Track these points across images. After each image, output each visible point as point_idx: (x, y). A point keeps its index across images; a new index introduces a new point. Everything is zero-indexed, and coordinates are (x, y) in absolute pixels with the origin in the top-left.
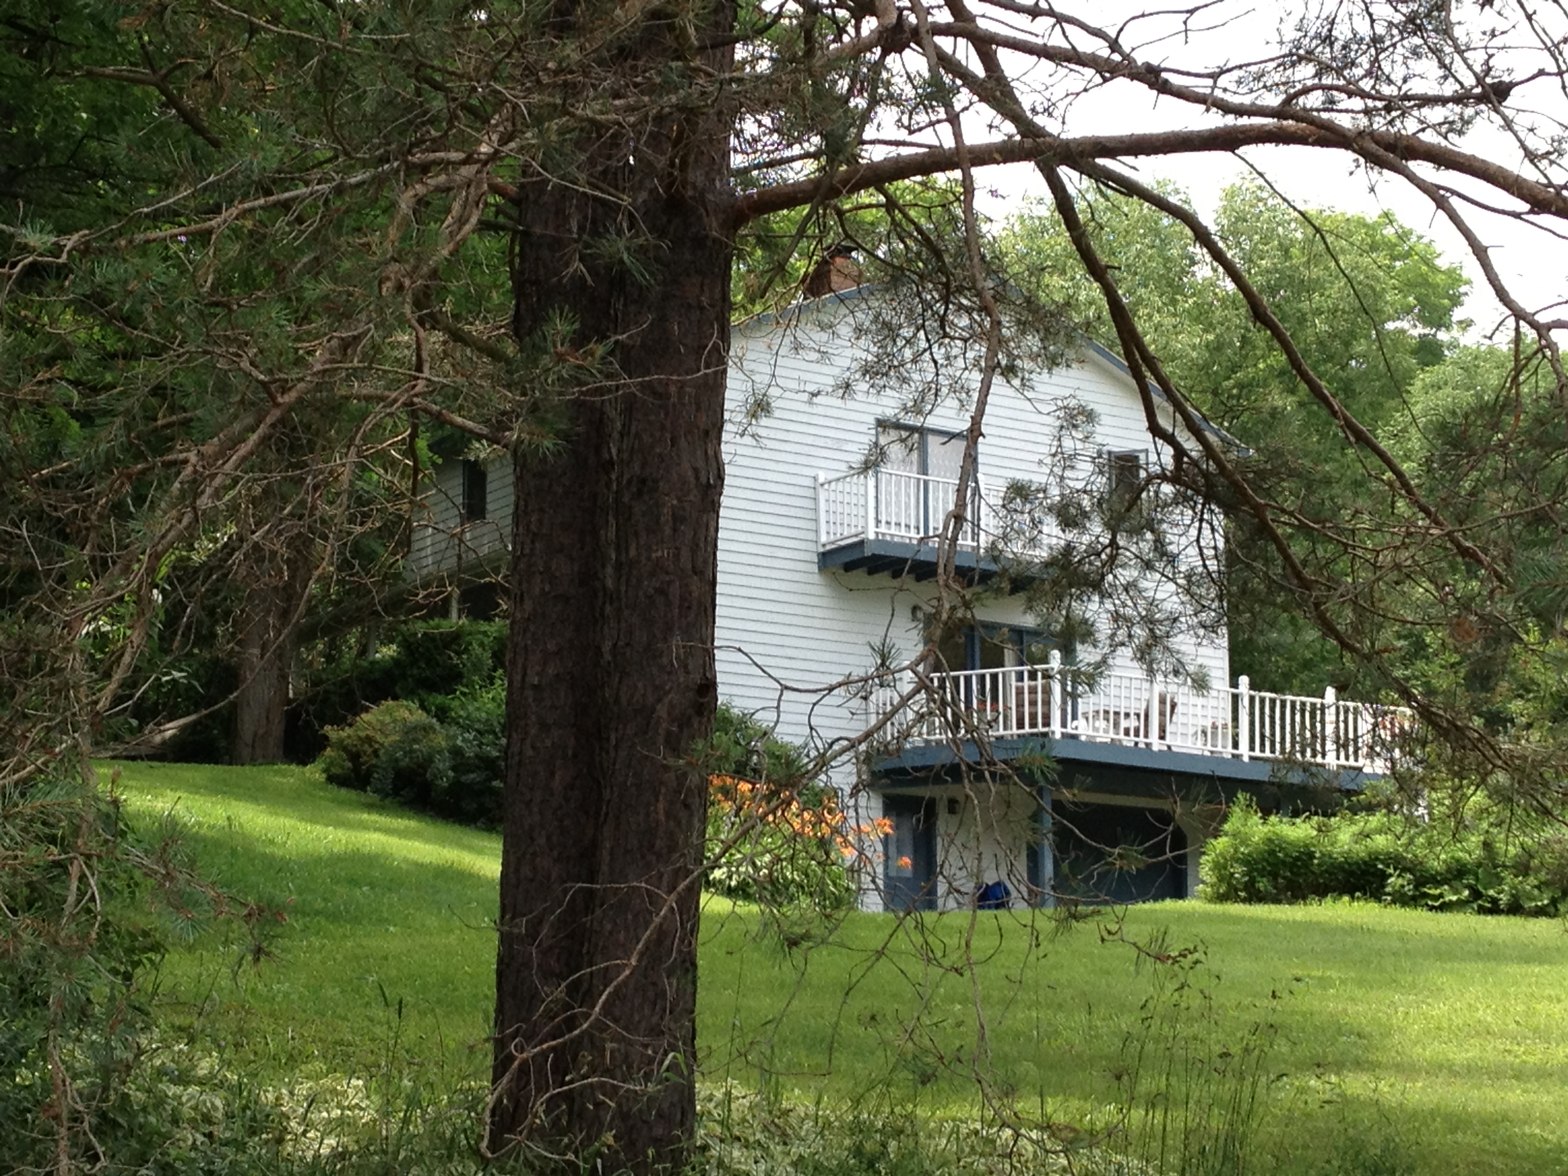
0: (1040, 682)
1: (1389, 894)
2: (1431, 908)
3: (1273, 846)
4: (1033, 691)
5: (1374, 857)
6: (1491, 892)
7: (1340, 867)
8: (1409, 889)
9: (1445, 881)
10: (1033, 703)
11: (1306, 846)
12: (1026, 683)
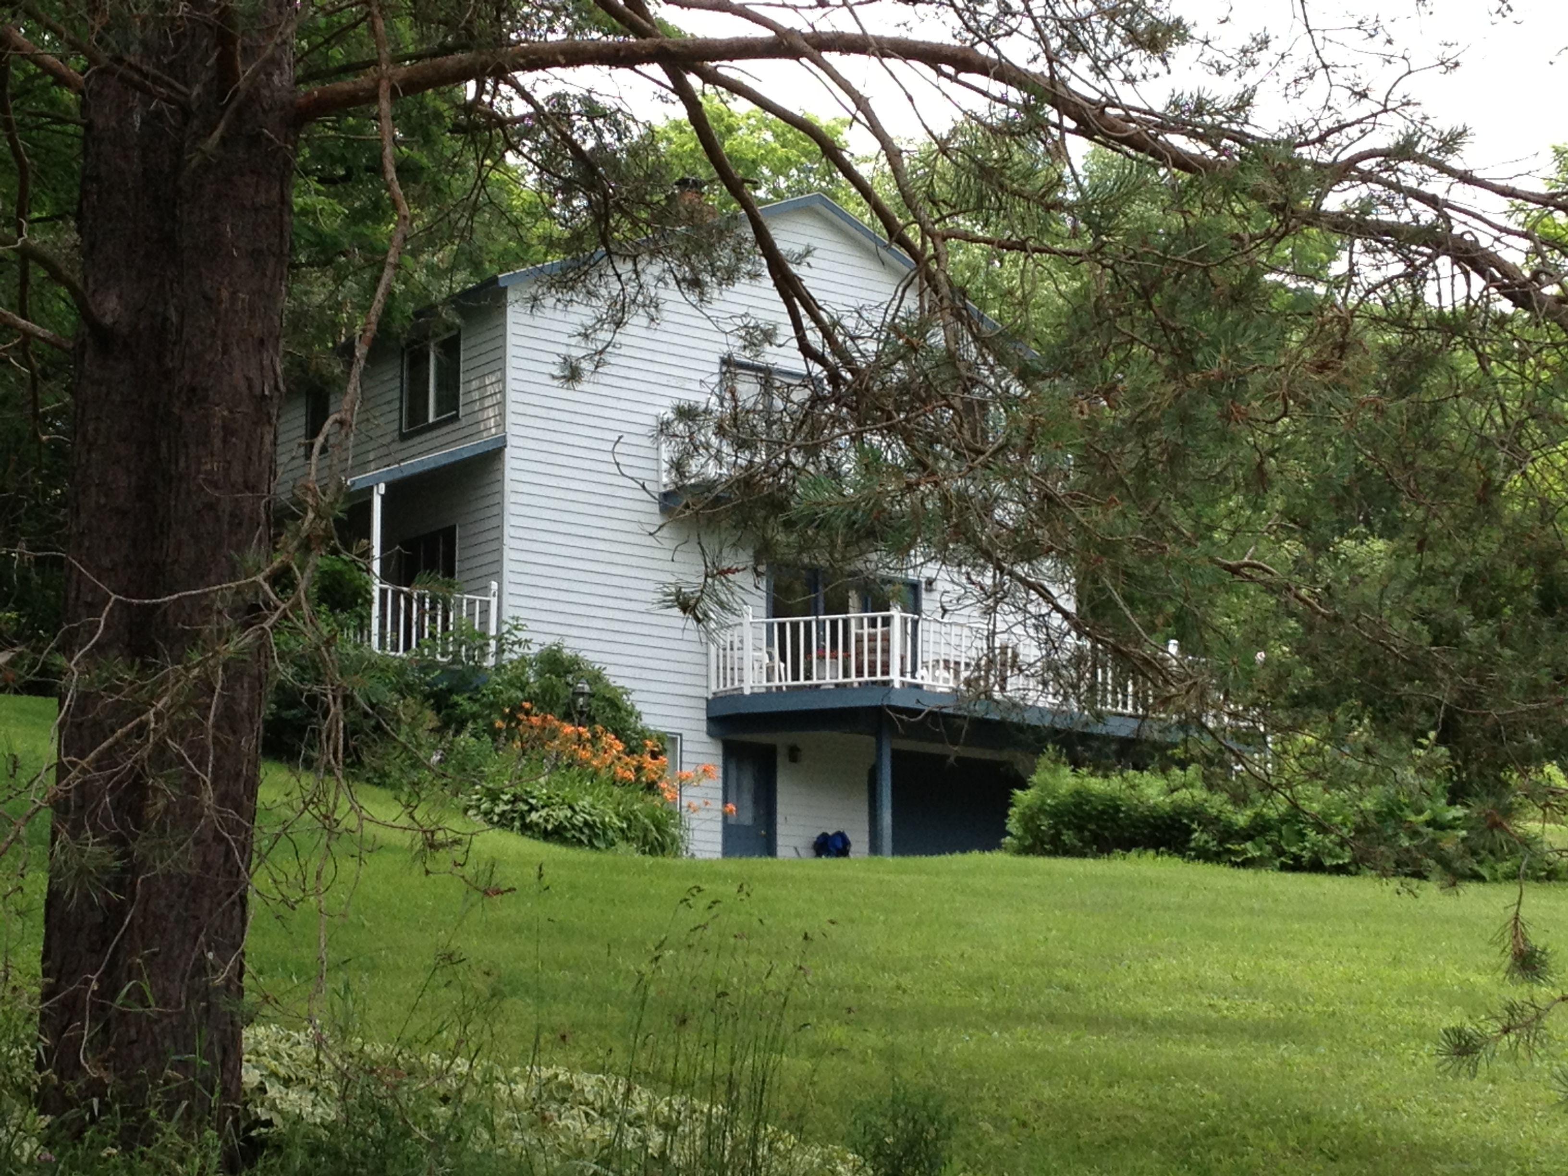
0: (879, 629)
1: (1193, 849)
2: (1235, 864)
3: (1081, 797)
4: (872, 638)
5: (1178, 811)
6: (1294, 849)
7: (1145, 820)
8: (1213, 845)
9: (1250, 838)
10: (872, 651)
11: (1112, 799)
12: (866, 631)
